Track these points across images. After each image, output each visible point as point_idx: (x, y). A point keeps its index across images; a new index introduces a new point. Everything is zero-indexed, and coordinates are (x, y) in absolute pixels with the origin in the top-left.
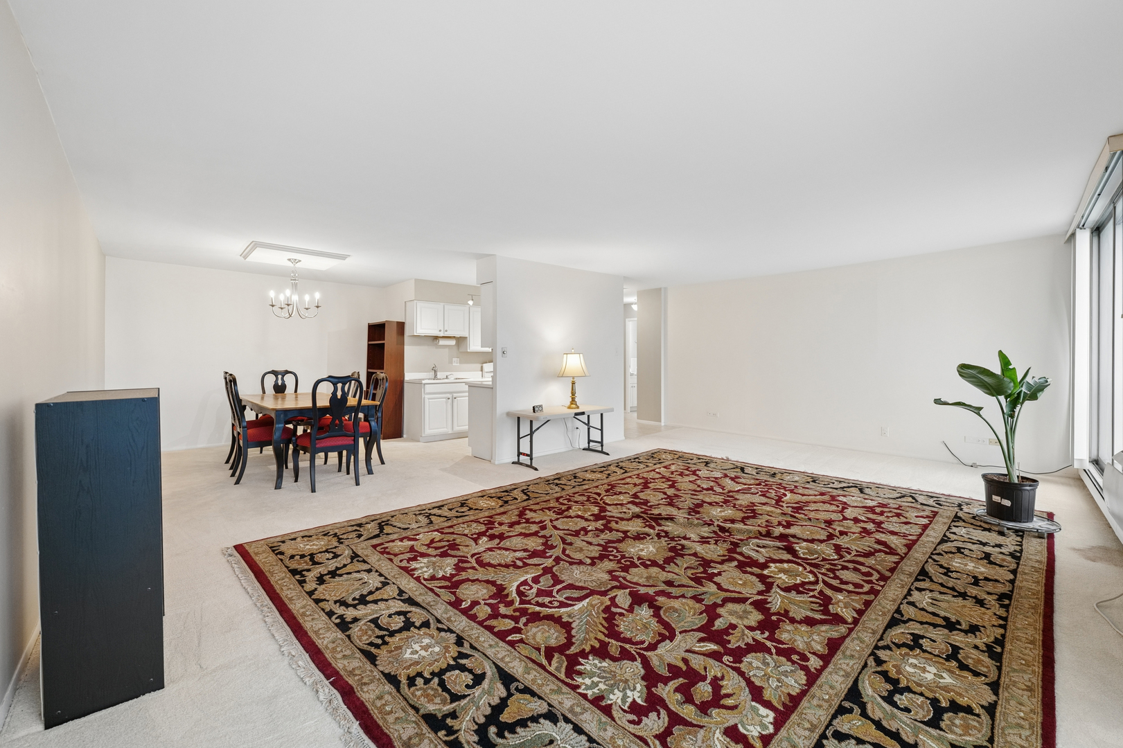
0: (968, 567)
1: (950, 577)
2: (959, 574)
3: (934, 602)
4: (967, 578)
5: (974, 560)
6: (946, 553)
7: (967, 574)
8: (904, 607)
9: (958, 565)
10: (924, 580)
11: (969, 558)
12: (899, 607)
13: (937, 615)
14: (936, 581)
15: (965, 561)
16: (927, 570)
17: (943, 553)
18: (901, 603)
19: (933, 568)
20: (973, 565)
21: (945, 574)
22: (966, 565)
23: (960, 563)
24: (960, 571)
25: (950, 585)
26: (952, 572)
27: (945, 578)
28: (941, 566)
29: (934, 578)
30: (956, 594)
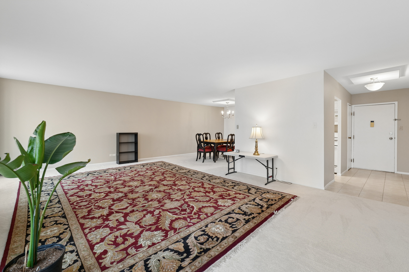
0: (50, 231)
1: (54, 221)
2: (52, 225)
3: (53, 211)
4: (47, 225)
5: (49, 237)
6: (64, 232)
7: (48, 227)
8: (60, 206)
9: (55, 229)
10: (62, 215)
11: (52, 236)
12: (61, 205)
13: (49, 208)
14: (58, 217)
15: (53, 233)
16: (64, 219)
17: (65, 231)
18: (62, 206)
19: (62, 221)
20: (48, 233)
21: (56, 221)
22: (51, 231)
23: (54, 230)
24: (52, 226)
25: (52, 218)
26: (54, 224)
27: (55, 220)
28: (61, 224)
29: (59, 217)
30: (48, 217)
